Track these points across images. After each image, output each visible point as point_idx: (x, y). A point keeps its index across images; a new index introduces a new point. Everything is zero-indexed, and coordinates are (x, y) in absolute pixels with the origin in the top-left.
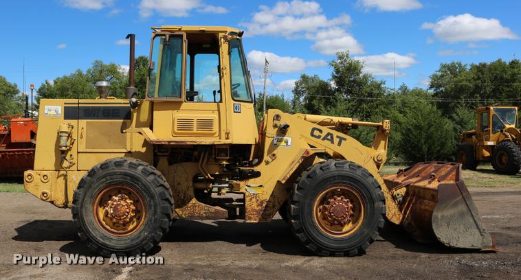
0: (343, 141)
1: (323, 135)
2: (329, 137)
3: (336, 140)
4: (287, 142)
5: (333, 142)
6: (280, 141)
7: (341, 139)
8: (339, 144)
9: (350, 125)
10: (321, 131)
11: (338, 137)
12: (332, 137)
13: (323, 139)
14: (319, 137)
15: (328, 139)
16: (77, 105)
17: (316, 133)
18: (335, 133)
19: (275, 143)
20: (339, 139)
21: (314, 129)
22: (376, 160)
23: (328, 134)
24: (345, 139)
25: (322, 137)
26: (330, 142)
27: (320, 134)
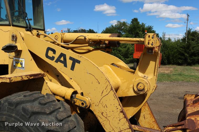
0: (76, 64)
1: (56, 56)
2: (62, 59)
3: (69, 63)
4: (21, 64)
5: (66, 66)
6: (17, 63)
7: (75, 61)
8: (73, 68)
9: (107, 42)
10: (54, 51)
11: (71, 58)
12: (65, 59)
13: (57, 61)
14: (52, 58)
15: (61, 62)
17: (51, 54)
19: (14, 64)
20: (72, 61)
21: (49, 49)
22: (136, 89)
23: (62, 55)
24: (79, 62)
25: (55, 59)
26: (63, 65)
27: (54, 55)
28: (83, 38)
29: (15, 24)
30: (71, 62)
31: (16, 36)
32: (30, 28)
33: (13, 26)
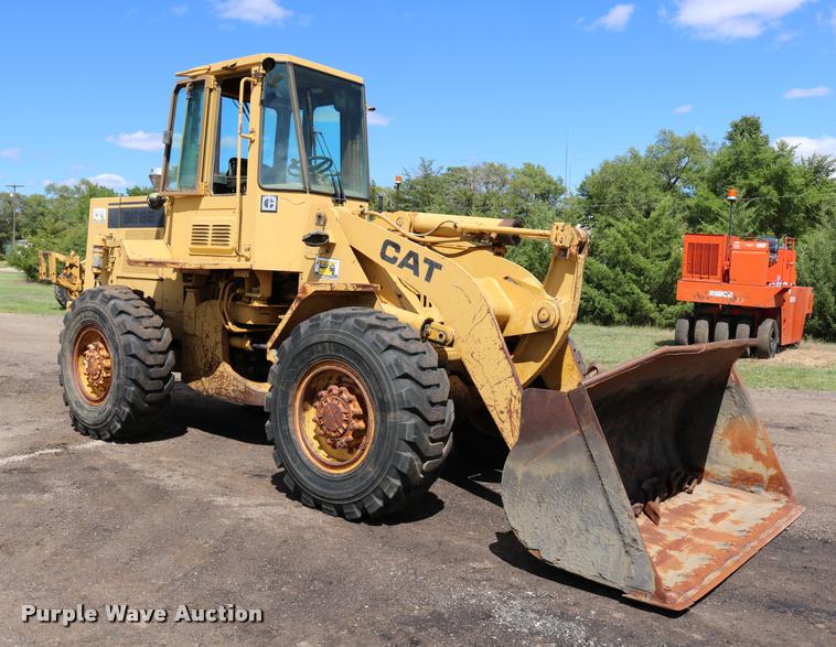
0: (436, 270)
1: (401, 256)
2: (411, 261)
3: (423, 268)
4: (332, 270)
5: (416, 273)
6: (323, 267)
7: (433, 265)
8: (428, 277)
9: (494, 235)
10: (397, 248)
11: (426, 261)
12: (416, 262)
13: (401, 266)
14: (393, 260)
15: (409, 266)
16: (117, 207)
17: (390, 251)
18: (423, 252)
19: (316, 270)
21: (388, 243)
23: (411, 254)
24: (439, 267)
25: (399, 262)
26: (412, 272)
27: (397, 255)
28: (451, 225)
29: (314, 188)
30: (427, 266)
31: (325, 216)
32: (342, 196)
33: (312, 192)
